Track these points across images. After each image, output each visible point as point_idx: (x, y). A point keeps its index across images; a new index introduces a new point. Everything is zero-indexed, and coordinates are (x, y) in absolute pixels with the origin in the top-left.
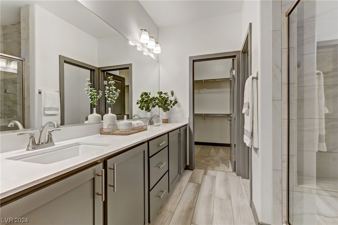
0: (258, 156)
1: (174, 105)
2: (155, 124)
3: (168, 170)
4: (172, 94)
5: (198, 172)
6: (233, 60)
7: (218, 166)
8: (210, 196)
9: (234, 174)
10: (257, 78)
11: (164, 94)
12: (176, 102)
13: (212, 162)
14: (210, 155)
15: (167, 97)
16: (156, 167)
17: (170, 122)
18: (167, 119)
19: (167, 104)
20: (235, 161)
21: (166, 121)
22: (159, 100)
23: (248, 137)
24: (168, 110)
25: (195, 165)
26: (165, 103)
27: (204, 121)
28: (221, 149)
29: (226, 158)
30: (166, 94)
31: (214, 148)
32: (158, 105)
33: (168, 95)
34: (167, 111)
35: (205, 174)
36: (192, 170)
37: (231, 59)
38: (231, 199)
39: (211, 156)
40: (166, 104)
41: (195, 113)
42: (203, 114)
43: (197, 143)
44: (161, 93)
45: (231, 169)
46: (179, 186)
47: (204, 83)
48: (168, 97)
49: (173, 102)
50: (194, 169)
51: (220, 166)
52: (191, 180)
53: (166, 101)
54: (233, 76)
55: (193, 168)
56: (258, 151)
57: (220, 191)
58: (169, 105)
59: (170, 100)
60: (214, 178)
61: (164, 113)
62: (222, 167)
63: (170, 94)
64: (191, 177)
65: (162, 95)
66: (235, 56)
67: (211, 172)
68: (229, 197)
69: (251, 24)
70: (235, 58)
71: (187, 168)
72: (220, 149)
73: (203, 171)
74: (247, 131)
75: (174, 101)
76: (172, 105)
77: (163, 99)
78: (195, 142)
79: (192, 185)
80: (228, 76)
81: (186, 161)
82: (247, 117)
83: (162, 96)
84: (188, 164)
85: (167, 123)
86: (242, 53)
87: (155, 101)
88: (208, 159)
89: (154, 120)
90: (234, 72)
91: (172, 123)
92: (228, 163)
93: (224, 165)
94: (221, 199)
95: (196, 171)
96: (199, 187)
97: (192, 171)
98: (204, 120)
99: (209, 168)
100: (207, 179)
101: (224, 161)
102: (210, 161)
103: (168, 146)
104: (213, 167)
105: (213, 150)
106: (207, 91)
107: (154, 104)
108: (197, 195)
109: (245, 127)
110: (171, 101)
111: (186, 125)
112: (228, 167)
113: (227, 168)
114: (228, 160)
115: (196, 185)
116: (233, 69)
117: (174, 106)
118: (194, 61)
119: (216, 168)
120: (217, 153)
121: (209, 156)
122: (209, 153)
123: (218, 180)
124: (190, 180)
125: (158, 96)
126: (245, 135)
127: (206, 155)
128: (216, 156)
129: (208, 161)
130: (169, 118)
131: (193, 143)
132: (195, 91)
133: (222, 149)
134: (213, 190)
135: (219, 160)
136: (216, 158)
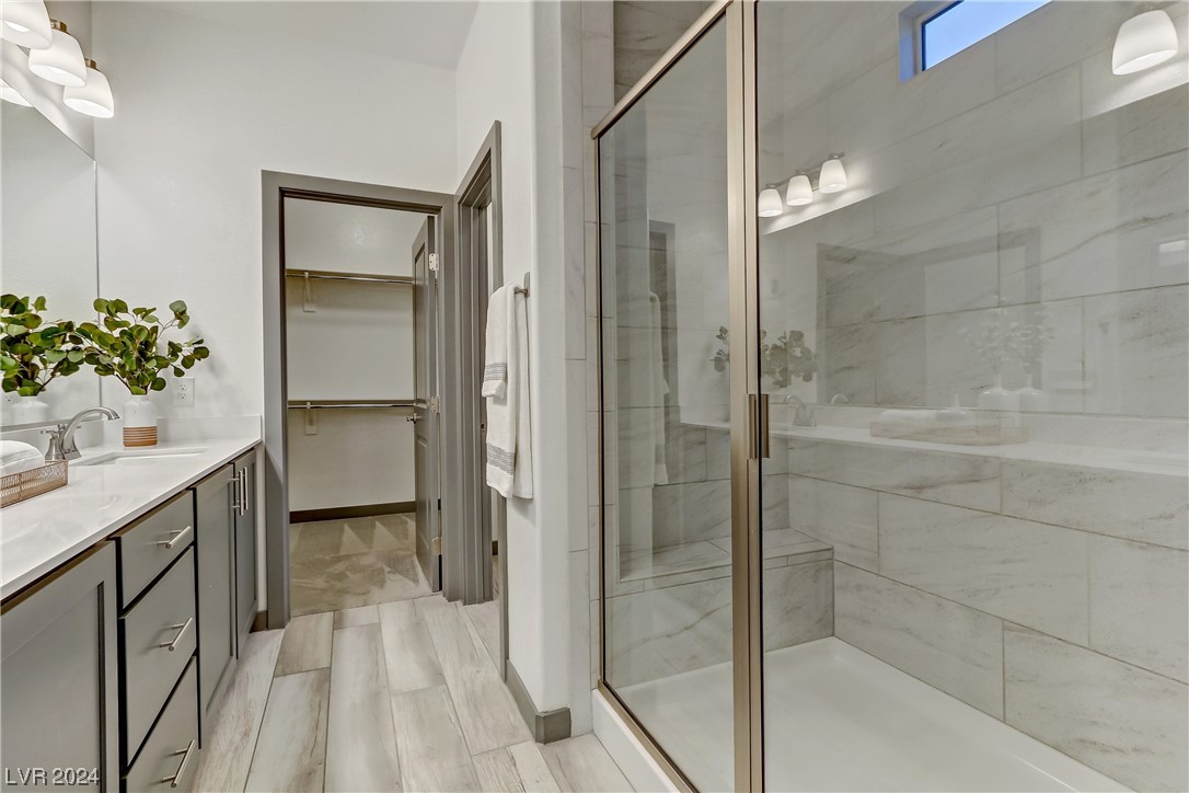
0: (534, 521)
1: (188, 363)
2: (86, 454)
3: (197, 653)
4: (181, 315)
5: (309, 629)
6: (431, 219)
7: (382, 584)
8: (375, 698)
9: (440, 597)
10: (526, 293)
11: (137, 311)
12: (201, 352)
13: (354, 577)
14: (342, 553)
15: (149, 326)
16: (149, 648)
17: (166, 442)
18: (153, 429)
19: (157, 357)
20: (440, 556)
21: (148, 438)
22: (101, 338)
23: (503, 468)
24: (159, 385)
25: (292, 603)
26: (143, 354)
27: (310, 429)
28: (378, 524)
29: (401, 553)
30: (144, 313)
31: (350, 527)
32: (97, 362)
33: (157, 320)
34: (151, 392)
35: (338, 625)
36: (283, 627)
37: (424, 216)
38: (444, 682)
39: (348, 557)
40: (148, 360)
41: (290, 398)
42: (305, 402)
43: (297, 517)
44: (120, 306)
45: (424, 585)
46: (233, 706)
47: (307, 283)
48: (155, 329)
49: (187, 351)
50: (289, 618)
51: (388, 585)
52: (285, 666)
53: (147, 345)
54: (432, 273)
55: (286, 617)
56: (530, 506)
57: (403, 668)
58: (163, 363)
59: (170, 344)
60: (373, 632)
61: (137, 401)
62: (396, 583)
63: (165, 316)
64: (282, 652)
65: (121, 317)
66: (437, 210)
67: (358, 615)
68: (438, 676)
69: (498, 125)
70: (436, 216)
71: (260, 623)
72: (374, 526)
73: (327, 617)
74: (499, 451)
75: (192, 348)
76: (178, 363)
77: (129, 334)
78: (292, 513)
79: (291, 683)
80: (405, 269)
81: (255, 598)
82: (499, 408)
83: (125, 324)
84: (262, 606)
85: (154, 443)
86: (459, 203)
87: (75, 340)
88: (340, 567)
89: (78, 436)
90: (434, 261)
91: (179, 441)
92: (414, 567)
93: (398, 576)
94: (414, 693)
95: (298, 624)
96: (324, 680)
97: (283, 630)
98: (311, 423)
99: (349, 600)
100: (349, 639)
101: (396, 564)
102: (348, 573)
103: (195, 543)
104: (364, 594)
105: (348, 531)
106: (320, 313)
107: (73, 358)
108: (323, 714)
109: (489, 440)
110: (175, 349)
111: (252, 449)
112: (416, 581)
113: (411, 584)
114: (411, 556)
115: (312, 675)
116: (432, 251)
117: (187, 367)
118: (284, 193)
119: (376, 592)
120: (368, 539)
121: (338, 559)
122: (337, 547)
123: (390, 635)
124: (280, 667)
125: (98, 319)
126: (492, 463)
127: (328, 558)
128: (364, 554)
129: (341, 577)
130: (164, 422)
131: (286, 518)
132: (290, 312)
133: (383, 524)
134: (381, 672)
135: (379, 566)
136: (367, 561)
